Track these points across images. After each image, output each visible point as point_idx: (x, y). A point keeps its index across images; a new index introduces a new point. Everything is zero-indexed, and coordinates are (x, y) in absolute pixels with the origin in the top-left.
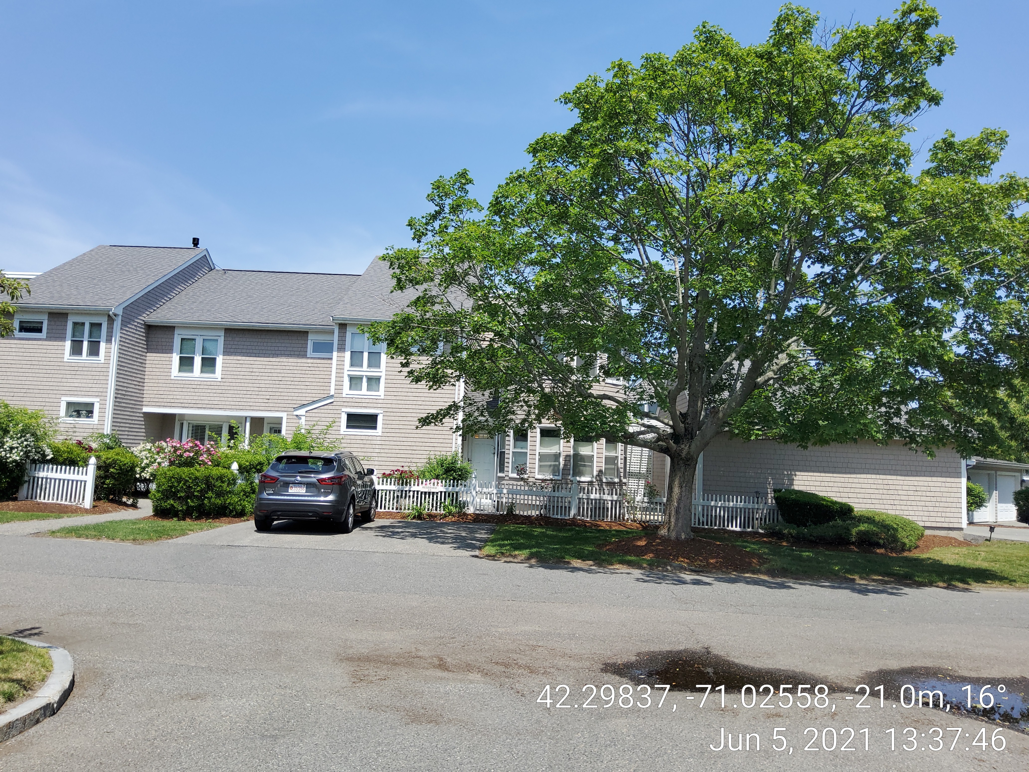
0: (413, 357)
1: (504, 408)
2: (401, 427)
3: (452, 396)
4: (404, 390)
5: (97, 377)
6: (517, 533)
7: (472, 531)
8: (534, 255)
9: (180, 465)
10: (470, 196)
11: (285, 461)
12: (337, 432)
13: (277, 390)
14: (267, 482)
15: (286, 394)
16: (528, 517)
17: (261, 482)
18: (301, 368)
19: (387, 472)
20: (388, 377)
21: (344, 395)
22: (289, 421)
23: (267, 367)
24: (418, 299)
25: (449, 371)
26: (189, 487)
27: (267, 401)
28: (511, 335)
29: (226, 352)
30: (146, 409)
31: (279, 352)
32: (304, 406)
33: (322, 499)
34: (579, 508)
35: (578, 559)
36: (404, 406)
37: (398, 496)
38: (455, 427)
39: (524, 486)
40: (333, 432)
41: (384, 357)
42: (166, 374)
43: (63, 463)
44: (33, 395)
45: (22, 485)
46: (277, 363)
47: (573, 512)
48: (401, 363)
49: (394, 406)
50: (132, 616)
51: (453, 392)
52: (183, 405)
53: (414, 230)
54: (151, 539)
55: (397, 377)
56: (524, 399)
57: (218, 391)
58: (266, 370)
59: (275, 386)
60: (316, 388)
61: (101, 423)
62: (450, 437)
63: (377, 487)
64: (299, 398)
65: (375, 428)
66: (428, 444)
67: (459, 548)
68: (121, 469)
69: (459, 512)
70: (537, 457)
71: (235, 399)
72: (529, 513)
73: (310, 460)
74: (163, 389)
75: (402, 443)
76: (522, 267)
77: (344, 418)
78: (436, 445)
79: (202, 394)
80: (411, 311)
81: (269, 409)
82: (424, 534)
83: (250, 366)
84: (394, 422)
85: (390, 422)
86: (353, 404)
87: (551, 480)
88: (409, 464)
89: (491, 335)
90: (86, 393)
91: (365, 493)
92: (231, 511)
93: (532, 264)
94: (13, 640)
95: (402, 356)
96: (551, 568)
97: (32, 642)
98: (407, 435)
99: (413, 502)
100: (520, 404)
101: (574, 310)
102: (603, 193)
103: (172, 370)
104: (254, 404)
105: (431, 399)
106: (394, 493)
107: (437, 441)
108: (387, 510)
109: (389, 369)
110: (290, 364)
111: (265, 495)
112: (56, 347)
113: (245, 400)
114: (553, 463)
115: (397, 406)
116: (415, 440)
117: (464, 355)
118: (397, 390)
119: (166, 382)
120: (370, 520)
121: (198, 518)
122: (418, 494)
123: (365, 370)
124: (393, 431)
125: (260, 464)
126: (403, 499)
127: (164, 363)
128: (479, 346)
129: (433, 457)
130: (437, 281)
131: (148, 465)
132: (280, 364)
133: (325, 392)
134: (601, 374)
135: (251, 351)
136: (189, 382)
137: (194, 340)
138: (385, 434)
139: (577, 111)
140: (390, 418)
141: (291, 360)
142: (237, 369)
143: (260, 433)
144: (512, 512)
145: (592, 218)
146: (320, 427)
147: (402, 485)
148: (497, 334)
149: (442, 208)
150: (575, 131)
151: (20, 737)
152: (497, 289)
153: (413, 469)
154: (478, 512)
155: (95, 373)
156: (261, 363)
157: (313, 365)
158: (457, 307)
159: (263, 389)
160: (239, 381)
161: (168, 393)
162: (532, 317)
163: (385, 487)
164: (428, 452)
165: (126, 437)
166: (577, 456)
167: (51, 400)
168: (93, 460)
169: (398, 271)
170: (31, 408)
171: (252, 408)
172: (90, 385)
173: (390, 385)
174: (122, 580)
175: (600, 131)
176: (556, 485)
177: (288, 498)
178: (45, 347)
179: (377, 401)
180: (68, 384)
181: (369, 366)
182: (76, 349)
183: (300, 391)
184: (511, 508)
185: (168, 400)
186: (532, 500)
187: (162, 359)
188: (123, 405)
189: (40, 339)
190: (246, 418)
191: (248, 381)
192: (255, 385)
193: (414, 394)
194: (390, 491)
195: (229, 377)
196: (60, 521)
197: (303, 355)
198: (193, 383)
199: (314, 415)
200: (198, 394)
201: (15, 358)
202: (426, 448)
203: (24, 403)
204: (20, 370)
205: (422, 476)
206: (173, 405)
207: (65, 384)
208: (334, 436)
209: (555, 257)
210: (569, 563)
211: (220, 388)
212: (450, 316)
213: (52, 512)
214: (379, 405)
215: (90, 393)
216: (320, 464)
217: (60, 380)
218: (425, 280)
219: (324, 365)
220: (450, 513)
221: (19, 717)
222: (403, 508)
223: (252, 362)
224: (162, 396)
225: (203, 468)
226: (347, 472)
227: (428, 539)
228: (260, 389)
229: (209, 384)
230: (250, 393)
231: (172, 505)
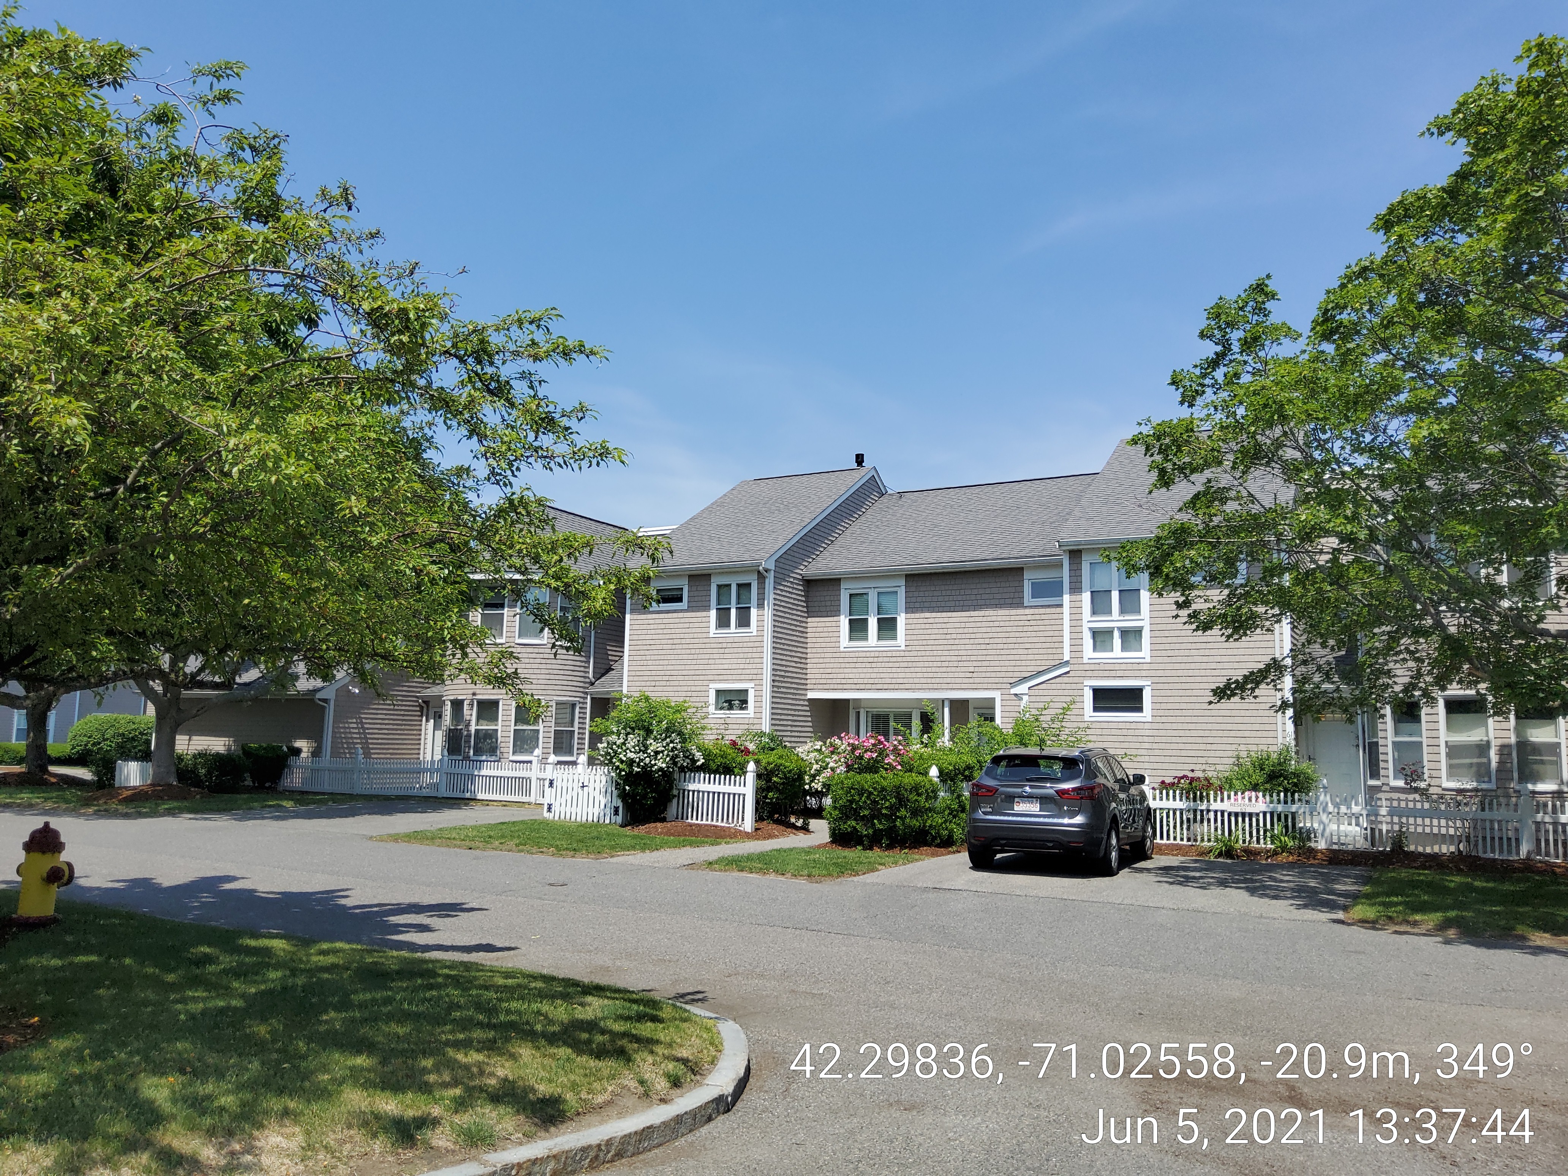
0: (1195, 593)
1: (1370, 666)
2: (1184, 706)
3: (1269, 651)
4: (1184, 646)
5: (750, 655)
6: (1414, 885)
7: (1327, 879)
8: (1403, 398)
9: (860, 771)
10: (1273, 319)
11: (1004, 763)
12: (1079, 719)
13: (984, 658)
14: (981, 794)
15: (997, 663)
16: (1434, 857)
17: (972, 794)
18: (1016, 623)
19: (1168, 780)
20: (1155, 627)
21: (1085, 661)
22: (1004, 703)
23: (968, 625)
24: (1197, 497)
25: (1261, 609)
26: (875, 802)
27: (970, 675)
28: (1373, 537)
29: (910, 608)
30: (811, 695)
31: (983, 602)
32: (1024, 679)
33: (1066, 821)
34: (1538, 841)
35: (1545, 931)
36: (1186, 673)
37: (1188, 820)
38: (1279, 703)
39: (1422, 802)
40: (1073, 718)
41: (1145, 596)
42: (833, 645)
43: (716, 772)
44: (677, 683)
45: (670, 801)
46: (980, 619)
47: (1525, 849)
48: (1177, 603)
49: (1168, 673)
50: (815, 982)
51: (1270, 644)
52: (858, 687)
53: (1181, 390)
54: (830, 875)
55: (1169, 627)
56: (1406, 649)
57: (902, 665)
58: (966, 630)
59: (980, 652)
60: (1041, 651)
61: (758, 715)
62: (1272, 720)
63: (1153, 804)
64: (1016, 669)
65: (1140, 709)
66: (1232, 734)
67: (1305, 906)
68: (786, 778)
69: (1300, 848)
70: (1443, 750)
71: (926, 675)
72: (1436, 849)
73: (1041, 762)
74: (831, 665)
75: (1188, 733)
76: (1382, 419)
77: (1089, 696)
78: (1247, 734)
79: (881, 670)
80: (1185, 517)
81: (975, 686)
82: (1239, 882)
83: (944, 626)
84: (1171, 700)
85: (1165, 700)
86: (1101, 673)
87: (1476, 790)
88: (1204, 767)
89: (1333, 542)
90: (738, 677)
91: (1133, 814)
92: (934, 838)
93: (1401, 413)
94: (674, 1006)
95: (1176, 591)
96: (1489, 946)
97: (695, 1010)
98: (1195, 720)
99: (1216, 829)
100: (1401, 656)
101: (1492, 483)
102: (1532, 270)
103: (841, 639)
104: (953, 680)
105: (1233, 659)
106: (1181, 814)
107: (1249, 727)
108: (1172, 841)
109: (1156, 614)
110: (999, 618)
111: (980, 815)
112: (699, 620)
113: (939, 675)
114: (1475, 760)
115: (1174, 673)
116: (1209, 726)
117: (1287, 579)
118: (1173, 646)
119: (835, 655)
120: (1147, 857)
121: (890, 847)
122: (1223, 815)
123: (1115, 620)
124: (1171, 713)
125: (969, 767)
126: (1198, 825)
127: (830, 629)
128: (1313, 561)
129: (1244, 754)
130: (1227, 464)
131: (819, 772)
132: (985, 619)
133: (1056, 657)
134: (1561, 593)
135: (943, 604)
136: (864, 654)
137: (866, 594)
138: (1158, 719)
139: (1463, 141)
140: (1163, 693)
141: (1001, 612)
142: (925, 632)
143: (966, 721)
144: (1401, 847)
145: (1513, 317)
146: (1053, 712)
147: (1195, 800)
148: (1347, 538)
149: (1227, 348)
150: (1463, 175)
151: (690, 1138)
152: (1338, 462)
153: (1210, 774)
154: (1335, 847)
155: (747, 650)
156: (958, 620)
157: (1033, 617)
158: (1268, 502)
159: (964, 658)
160: (930, 648)
161: (837, 671)
162: (1410, 503)
163: (1165, 804)
164: (1234, 747)
165: (789, 733)
166: (1523, 746)
167: (698, 689)
168: (751, 766)
169: (1158, 458)
170: (675, 699)
171: (950, 686)
172: (742, 666)
173: (1159, 640)
174: (798, 932)
175: (1514, 165)
176: (1486, 799)
177: (1015, 819)
178: (687, 620)
179: (1140, 667)
180: (716, 667)
181: (1122, 611)
182: (723, 621)
183: (1017, 657)
184: (1398, 841)
185: (838, 681)
186: (1439, 826)
187: (828, 624)
188: (782, 690)
189: (682, 611)
190: (943, 701)
191: (941, 648)
192: (952, 653)
193: (1202, 652)
194: (1175, 811)
195: (916, 643)
196: (717, 848)
197: (1019, 603)
198: (868, 654)
199: (1041, 692)
200: (876, 670)
201: (655, 637)
202: (1231, 740)
203: (667, 694)
204: (661, 652)
205: (1227, 787)
206: (845, 687)
207: (712, 667)
208: (1075, 725)
209: (1445, 396)
210: (1524, 938)
211: (904, 659)
212: (1255, 517)
213: (707, 836)
214: (1144, 673)
215: (742, 677)
216: (1057, 767)
217: (706, 662)
218: (1207, 465)
219: (1050, 616)
220: (1284, 848)
221: (688, 1109)
222: (1199, 838)
223: (946, 620)
224: (831, 676)
225: (890, 775)
226: (1100, 780)
227: (1247, 889)
228: (959, 658)
229: (889, 654)
230: (946, 664)
231: (854, 828)
